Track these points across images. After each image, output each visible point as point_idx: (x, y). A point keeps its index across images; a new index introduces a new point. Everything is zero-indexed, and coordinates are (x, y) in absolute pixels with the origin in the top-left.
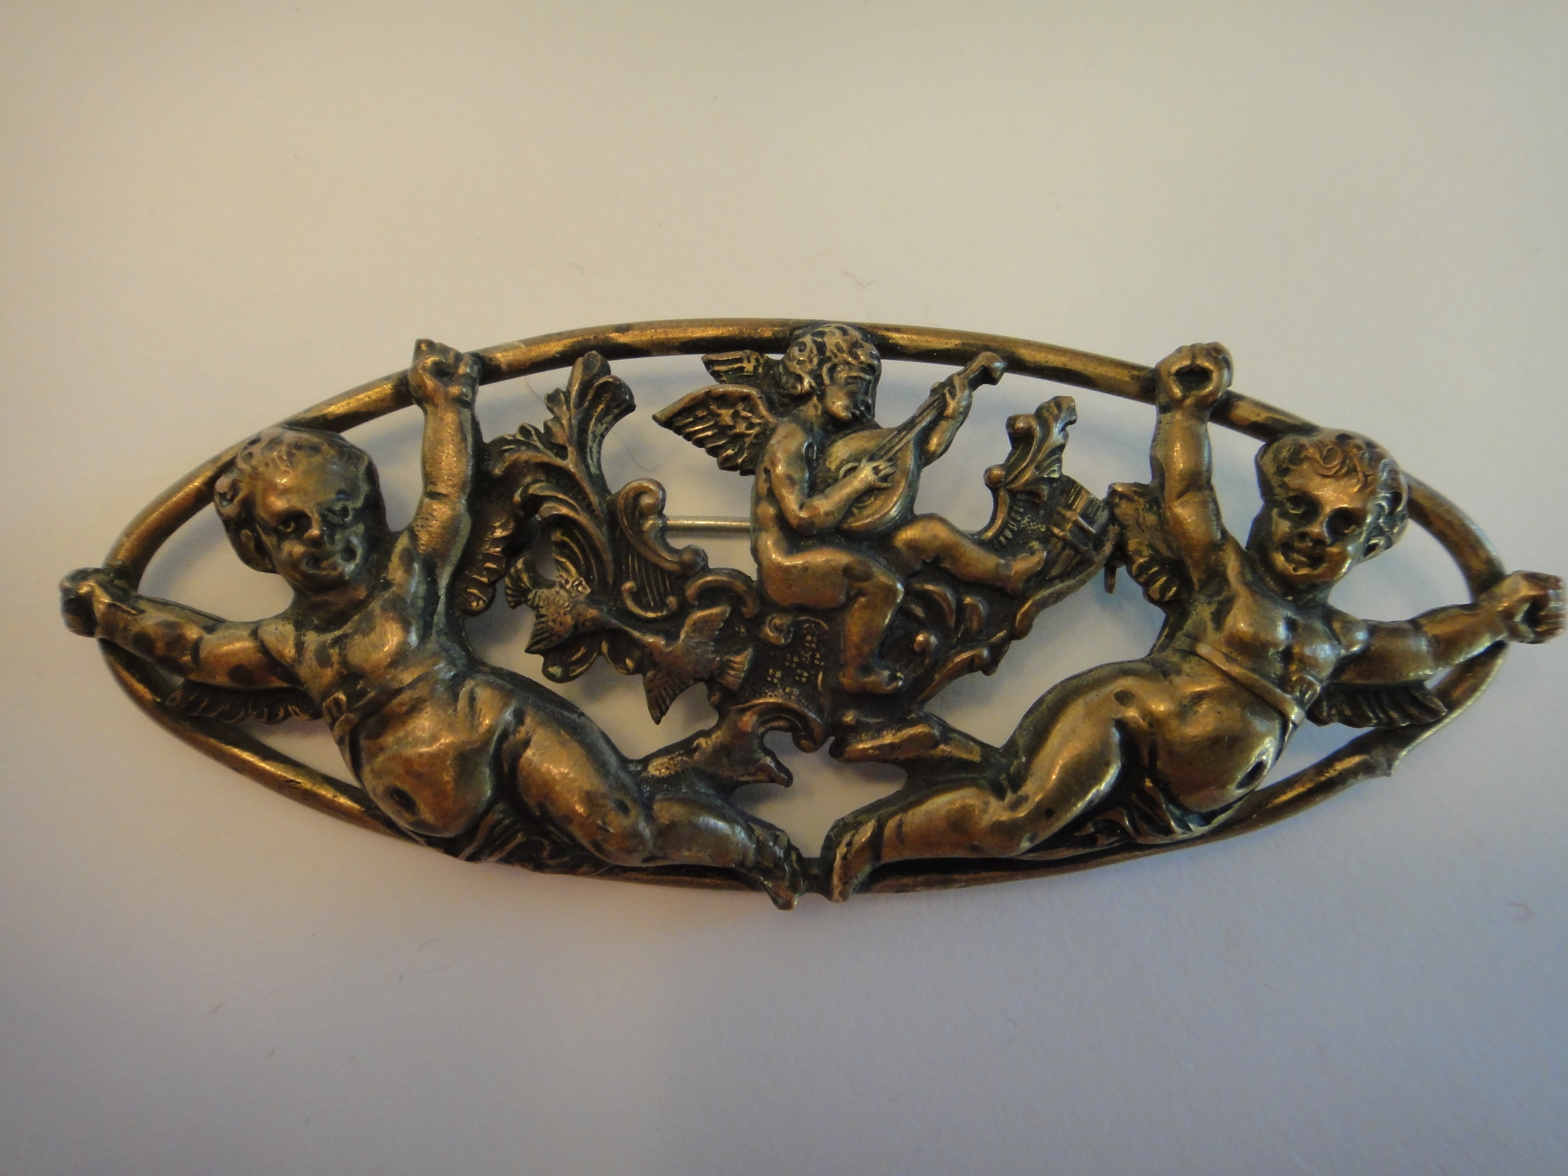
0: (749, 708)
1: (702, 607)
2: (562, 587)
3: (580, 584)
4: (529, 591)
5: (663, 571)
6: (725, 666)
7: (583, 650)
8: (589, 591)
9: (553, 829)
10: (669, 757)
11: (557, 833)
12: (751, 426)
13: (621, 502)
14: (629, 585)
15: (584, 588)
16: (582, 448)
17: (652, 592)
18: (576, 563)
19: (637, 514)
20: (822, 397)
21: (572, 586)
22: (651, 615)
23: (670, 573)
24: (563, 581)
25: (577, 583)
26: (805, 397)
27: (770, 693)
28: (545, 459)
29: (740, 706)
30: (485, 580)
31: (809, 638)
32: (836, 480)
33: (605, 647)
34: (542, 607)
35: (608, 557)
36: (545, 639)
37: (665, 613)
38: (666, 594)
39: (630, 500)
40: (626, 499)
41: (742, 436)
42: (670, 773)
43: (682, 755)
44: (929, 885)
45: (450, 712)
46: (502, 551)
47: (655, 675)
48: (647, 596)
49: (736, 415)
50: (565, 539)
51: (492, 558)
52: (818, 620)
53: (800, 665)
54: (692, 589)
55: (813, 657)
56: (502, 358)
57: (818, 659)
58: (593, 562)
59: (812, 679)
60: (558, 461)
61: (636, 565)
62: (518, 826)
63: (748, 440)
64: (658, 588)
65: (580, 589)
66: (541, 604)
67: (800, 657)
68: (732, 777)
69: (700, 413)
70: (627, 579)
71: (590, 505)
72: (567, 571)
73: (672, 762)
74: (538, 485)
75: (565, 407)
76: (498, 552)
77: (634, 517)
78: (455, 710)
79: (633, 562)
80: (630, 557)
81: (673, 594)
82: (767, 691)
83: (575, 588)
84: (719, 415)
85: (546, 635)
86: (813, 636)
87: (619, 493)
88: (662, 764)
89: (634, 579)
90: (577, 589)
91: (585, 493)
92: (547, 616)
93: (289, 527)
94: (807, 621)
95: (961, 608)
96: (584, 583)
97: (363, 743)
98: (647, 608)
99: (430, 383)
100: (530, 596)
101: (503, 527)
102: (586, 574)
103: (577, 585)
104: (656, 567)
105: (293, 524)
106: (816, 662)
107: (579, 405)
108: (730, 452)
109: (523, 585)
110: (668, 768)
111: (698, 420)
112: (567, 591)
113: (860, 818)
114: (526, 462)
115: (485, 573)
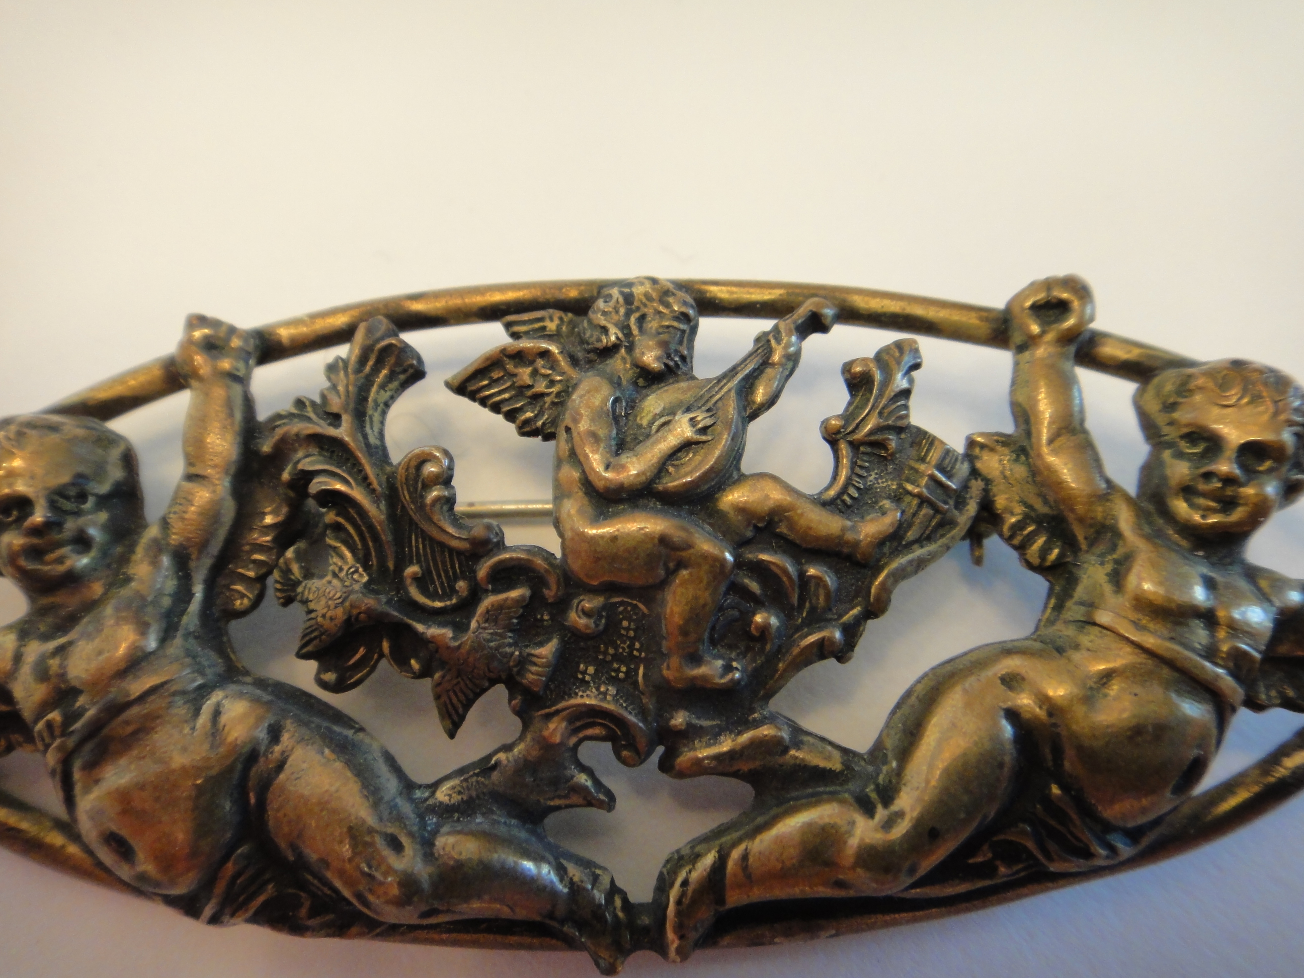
0: (557, 712)
1: (496, 591)
2: (335, 575)
3: (356, 571)
4: (298, 583)
5: (451, 550)
6: (524, 661)
7: (362, 651)
8: (365, 579)
9: (310, 877)
10: (462, 778)
11: (316, 882)
12: (552, 383)
13: (401, 472)
14: (413, 569)
15: (361, 575)
16: (360, 415)
17: (439, 576)
18: (353, 550)
19: (420, 485)
20: (630, 349)
21: (347, 574)
22: (438, 604)
23: (460, 553)
24: (337, 570)
25: (352, 570)
26: (609, 351)
27: (580, 693)
28: (318, 430)
29: (547, 711)
30: (251, 574)
31: (625, 624)
32: (648, 436)
33: (386, 645)
34: (311, 601)
35: (386, 537)
36: (315, 638)
37: (454, 601)
38: (456, 579)
39: (413, 471)
40: (407, 470)
41: (540, 396)
42: (462, 799)
43: (477, 775)
44: (789, 934)
45: (187, 730)
46: (274, 540)
47: (443, 677)
48: (433, 582)
49: (535, 373)
50: (340, 520)
51: (261, 548)
52: (635, 602)
53: (617, 658)
54: (483, 570)
55: (631, 647)
56: (284, 334)
57: (637, 650)
58: (370, 544)
59: (631, 674)
60: (332, 431)
61: (421, 546)
62: (267, 876)
63: (548, 400)
64: (446, 572)
65: (355, 576)
66: (311, 597)
67: (616, 648)
68: (538, 801)
69: (496, 375)
70: (411, 563)
71: (365, 478)
72: (342, 557)
73: (465, 785)
74: (308, 460)
75: (342, 373)
76: (267, 542)
77: (416, 489)
78: (193, 729)
79: (417, 541)
80: (413, 537)
81: (464, 578)
82: (577, 691)
83: (350, 576)
84: (515, 375)
85: (315, 634)
86: (630, 620)
87: (400, 464)
88: (453, 788)
89: (419, 562)
90: (352, 577)
91: (360, 464)
92: (316, 611)
93: (9, 515)
94: (622, 603)
95: (804, 581)
96: (361, 570)
97: (77, 775)
98: (433, 596)
99: (199, 359)
100: (300, 589)
101: (275, 512)
102: (364, 561)
103: (353, 573)
104: (442, 545)
105: (15, 513)
106: (635, 653)
107: (359, 370)
108: (529, 415)
109: (293, 577)
110: (460, 793)
111: (494, 382)
112: (342, 580)
113: (698, 849)
114: (297, 435)
115: (251, 566)
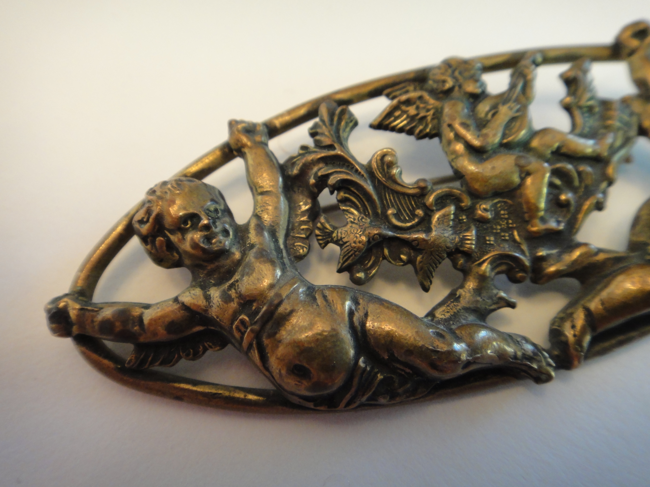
0: (484, 262)
1: (438, 210)
2: (352, 222)
3: (363, 218)
4: (332, 232)
5: (409, 195)
6: (463, 239)
7: (373, 259)
8: (369, 220)
9: (398, 366)
10: (446, 305)
12: (428, 110)
13: (374, 165)
14: (390, 212)
15: (366, 219)
16: (341, 144)
17: (405, 210)
18: (357, 208)
19: (385, 167)
20: (460, 87)
21: (358, 220)
22: (409, 224)
23: (413, 196)
24: (352, 220)
25: (360, 218)
26: (450, 90)
27: (492, 250)
28: (323, 155)
29: (478, 262)
30: (303, 236)
31: (502, 212)
33: (386, 252)
34: (344, 238)
35: (375, 197)
36: (352, 255)
37: (416, 220)
38: (414, 209)
39: (379, 162)
40: (376, 162)
41: (424, 118)
42: (451, 314)
43: (453, 302)
45: (315, 306)
46: (309, 217)
47: (423, 258)
48: (402, 214)
49: (418, 108)
50: (347, 195)
51: (304, 223)
52: (505, 200)
53: (502, 230)
54: (431, 199)
55: (507, 223)
57: (511, 224)
58: (366, 203)
59: (512, 236)
60: (332, 153)
61: (392, 198)
62: (376, 370)
63: (429, 118)
64: (408, 208)
65: (363, 220)
66: (343, 236)
67: (500, 225)
68: (486, 307)
70: (389, 208)
71: (357, 170)
72: (352, 214)
73: (449, 308)
74: (322, 170)
75: (324, 127)
76: (305, 219)
77: (384, 170)
78: (318, 305)
79: (389, 196)
80: (387, 195)
81: (419, 208)
82: (489, 249)
83: (361, 221)
85: (351, 253)
86: (504, 210)
87: (370, 162)
88: (444, 311)
89: (393, 206)
90: (362, 221)
91: (352, 164)
92: (349, 241)
93: (187, 224)
94: (499, 202)
96: (364, 217)
97: (266, 341)
98: (405, 221)
100: (334, 235)
101: (306, 204)
102: (364, 211)
103: (361, 219)
104: (404, 194)
105: (189, 222)
106: (510, 226)
107: (332, 124)
108: (421, 127)
109: (327, 231)
110: (448, 312)
111: (397, 118)
112: (357, 224)
114: (312, 160)
115: (302, 232)
